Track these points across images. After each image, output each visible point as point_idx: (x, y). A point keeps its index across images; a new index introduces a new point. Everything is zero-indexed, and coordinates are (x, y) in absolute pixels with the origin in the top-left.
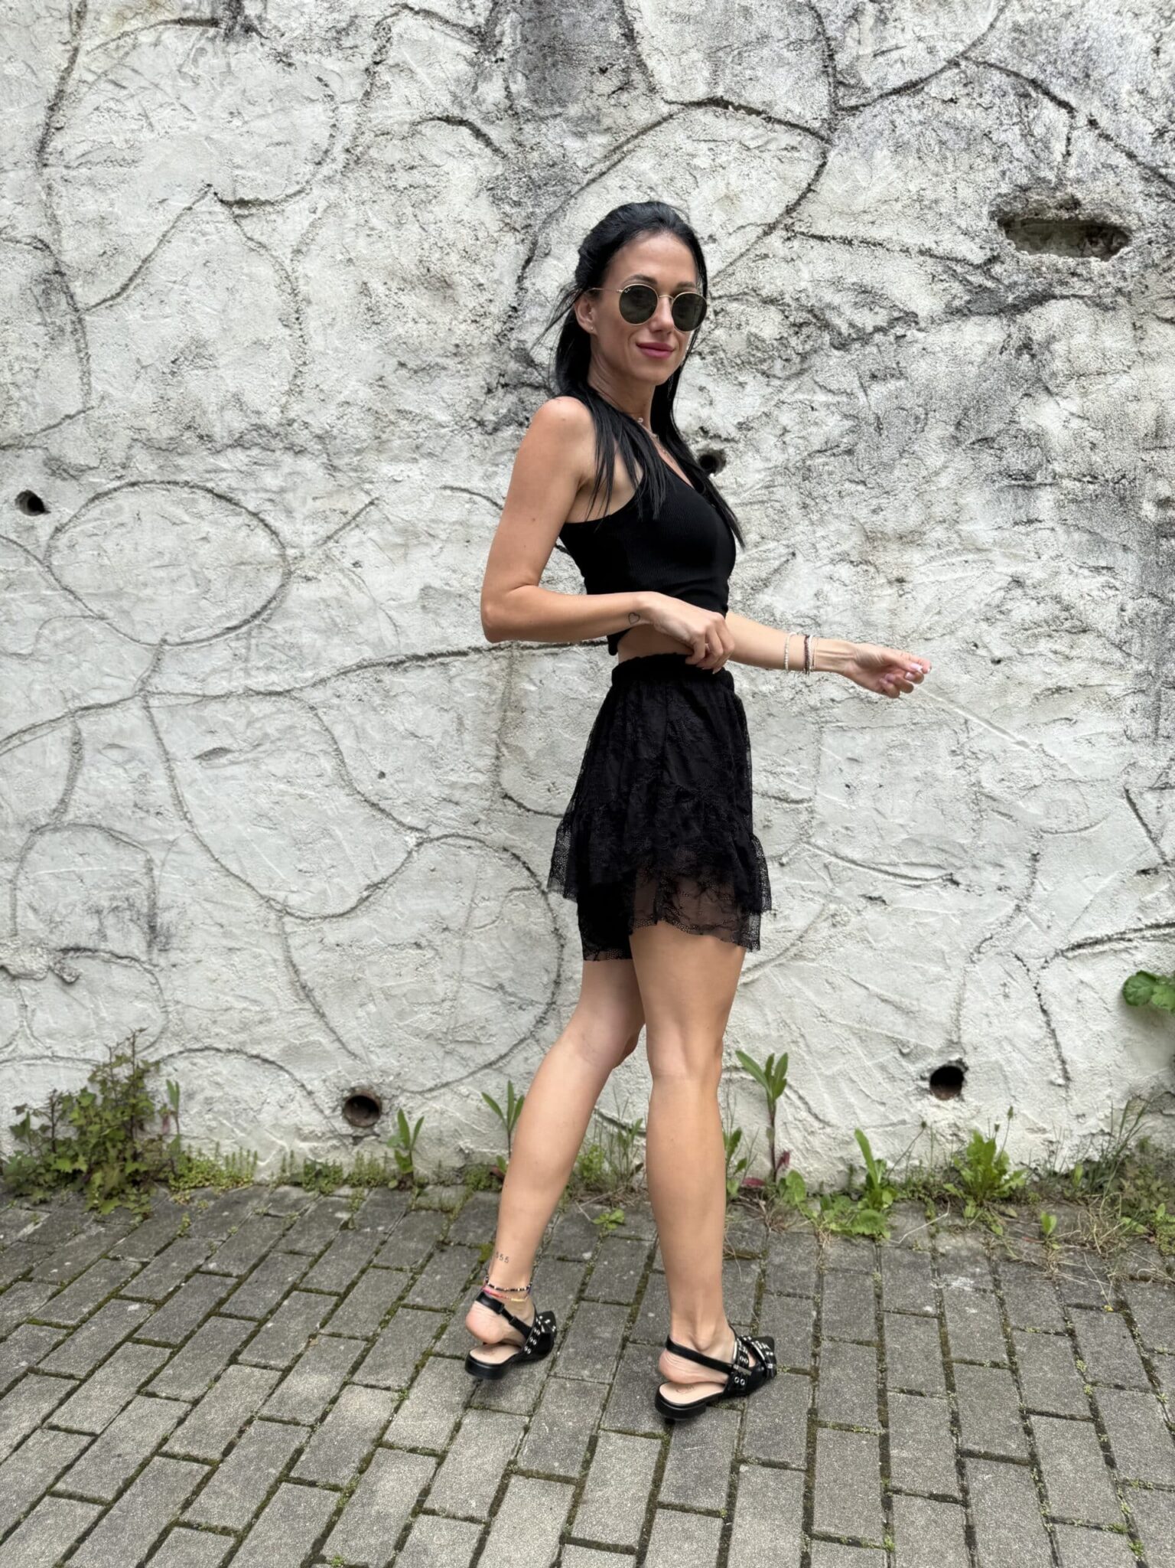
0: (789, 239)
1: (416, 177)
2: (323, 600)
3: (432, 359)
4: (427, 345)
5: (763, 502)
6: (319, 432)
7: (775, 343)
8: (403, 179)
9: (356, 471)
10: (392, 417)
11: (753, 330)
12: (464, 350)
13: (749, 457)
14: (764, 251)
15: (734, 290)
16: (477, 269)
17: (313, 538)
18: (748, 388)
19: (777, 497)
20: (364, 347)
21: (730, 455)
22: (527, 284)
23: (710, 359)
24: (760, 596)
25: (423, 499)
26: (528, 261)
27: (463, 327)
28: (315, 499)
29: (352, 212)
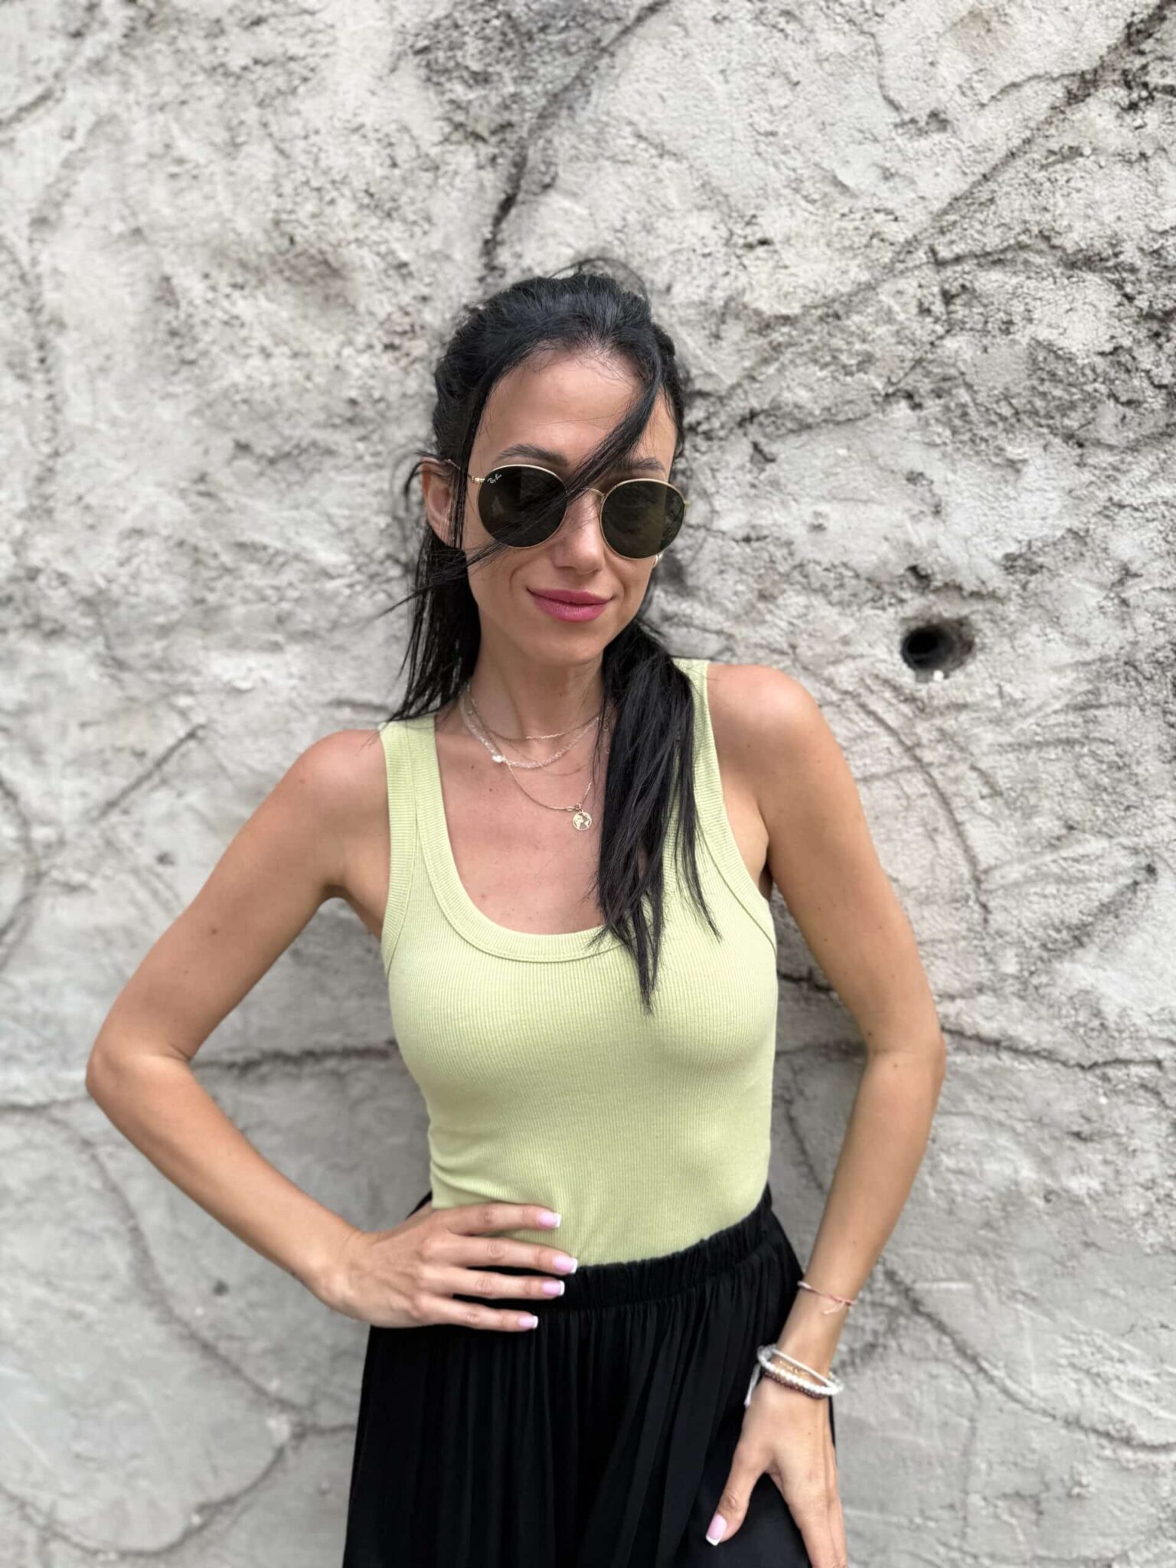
0: (1133, 107)
1: (267, 40)
2: (101, 931)
3: (304, 431)
4: (292, 403)
5: (1070, 742)
6: (88, 592)
7: (1098, 360)
8: (239, 49)
9: (158, 668)
10: (227, 558)
11: (1044, 334)
12: (369, 412)
13: (1030, 637)
14: (1069, 140)
15: (993, 240)
16: (396, 229)
17: (79, 804)
18: (1030, 473)
19: (1107, 731)
20: (166, 412)
21: (986, 633)
22: (504, 256)
23: (933, 406)
24: (1065, 967)
25: (295, 726)
26: (507, 205)
27: (365, 360)
28: (84, 725)
29: (142, 131)
